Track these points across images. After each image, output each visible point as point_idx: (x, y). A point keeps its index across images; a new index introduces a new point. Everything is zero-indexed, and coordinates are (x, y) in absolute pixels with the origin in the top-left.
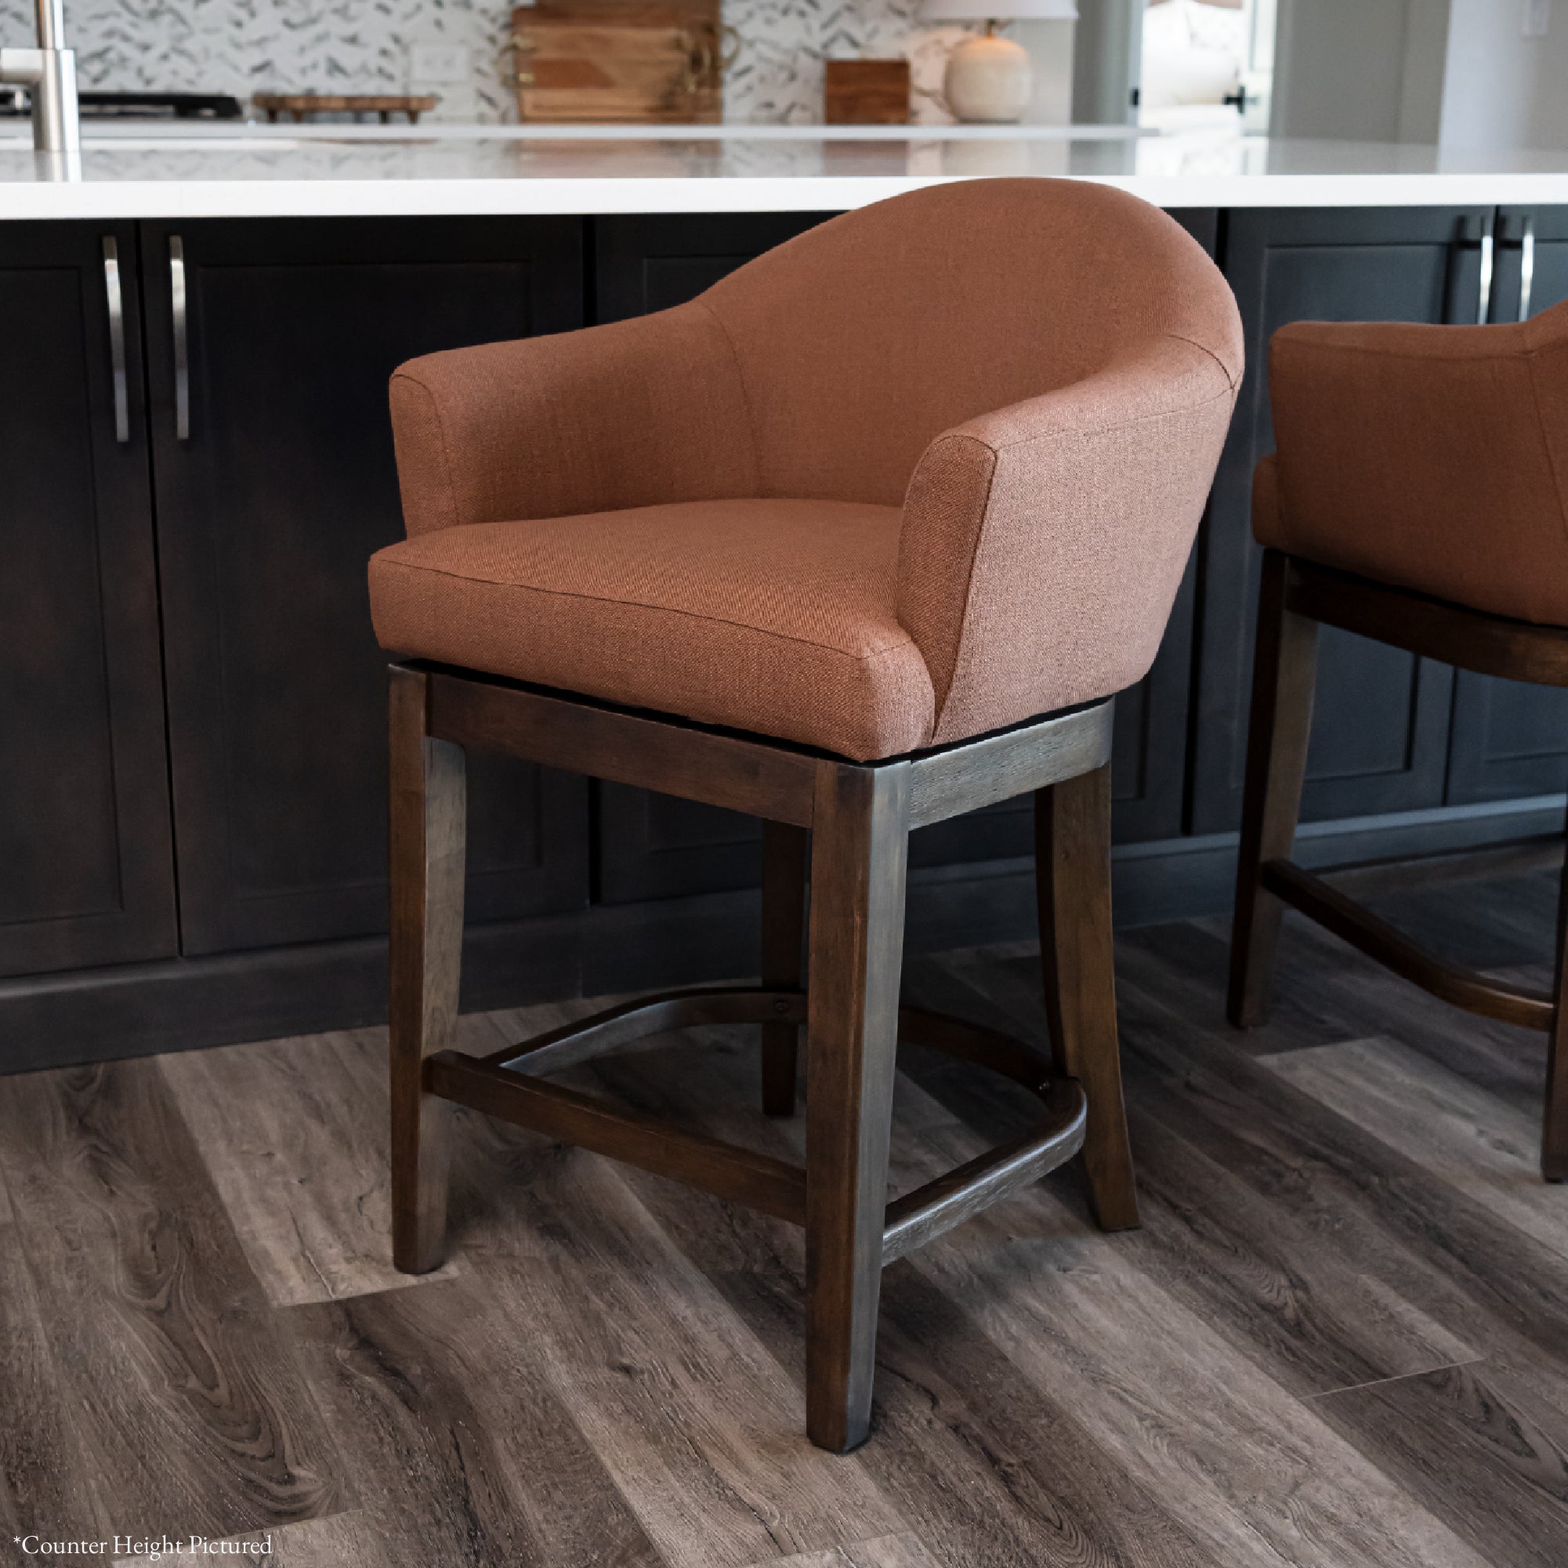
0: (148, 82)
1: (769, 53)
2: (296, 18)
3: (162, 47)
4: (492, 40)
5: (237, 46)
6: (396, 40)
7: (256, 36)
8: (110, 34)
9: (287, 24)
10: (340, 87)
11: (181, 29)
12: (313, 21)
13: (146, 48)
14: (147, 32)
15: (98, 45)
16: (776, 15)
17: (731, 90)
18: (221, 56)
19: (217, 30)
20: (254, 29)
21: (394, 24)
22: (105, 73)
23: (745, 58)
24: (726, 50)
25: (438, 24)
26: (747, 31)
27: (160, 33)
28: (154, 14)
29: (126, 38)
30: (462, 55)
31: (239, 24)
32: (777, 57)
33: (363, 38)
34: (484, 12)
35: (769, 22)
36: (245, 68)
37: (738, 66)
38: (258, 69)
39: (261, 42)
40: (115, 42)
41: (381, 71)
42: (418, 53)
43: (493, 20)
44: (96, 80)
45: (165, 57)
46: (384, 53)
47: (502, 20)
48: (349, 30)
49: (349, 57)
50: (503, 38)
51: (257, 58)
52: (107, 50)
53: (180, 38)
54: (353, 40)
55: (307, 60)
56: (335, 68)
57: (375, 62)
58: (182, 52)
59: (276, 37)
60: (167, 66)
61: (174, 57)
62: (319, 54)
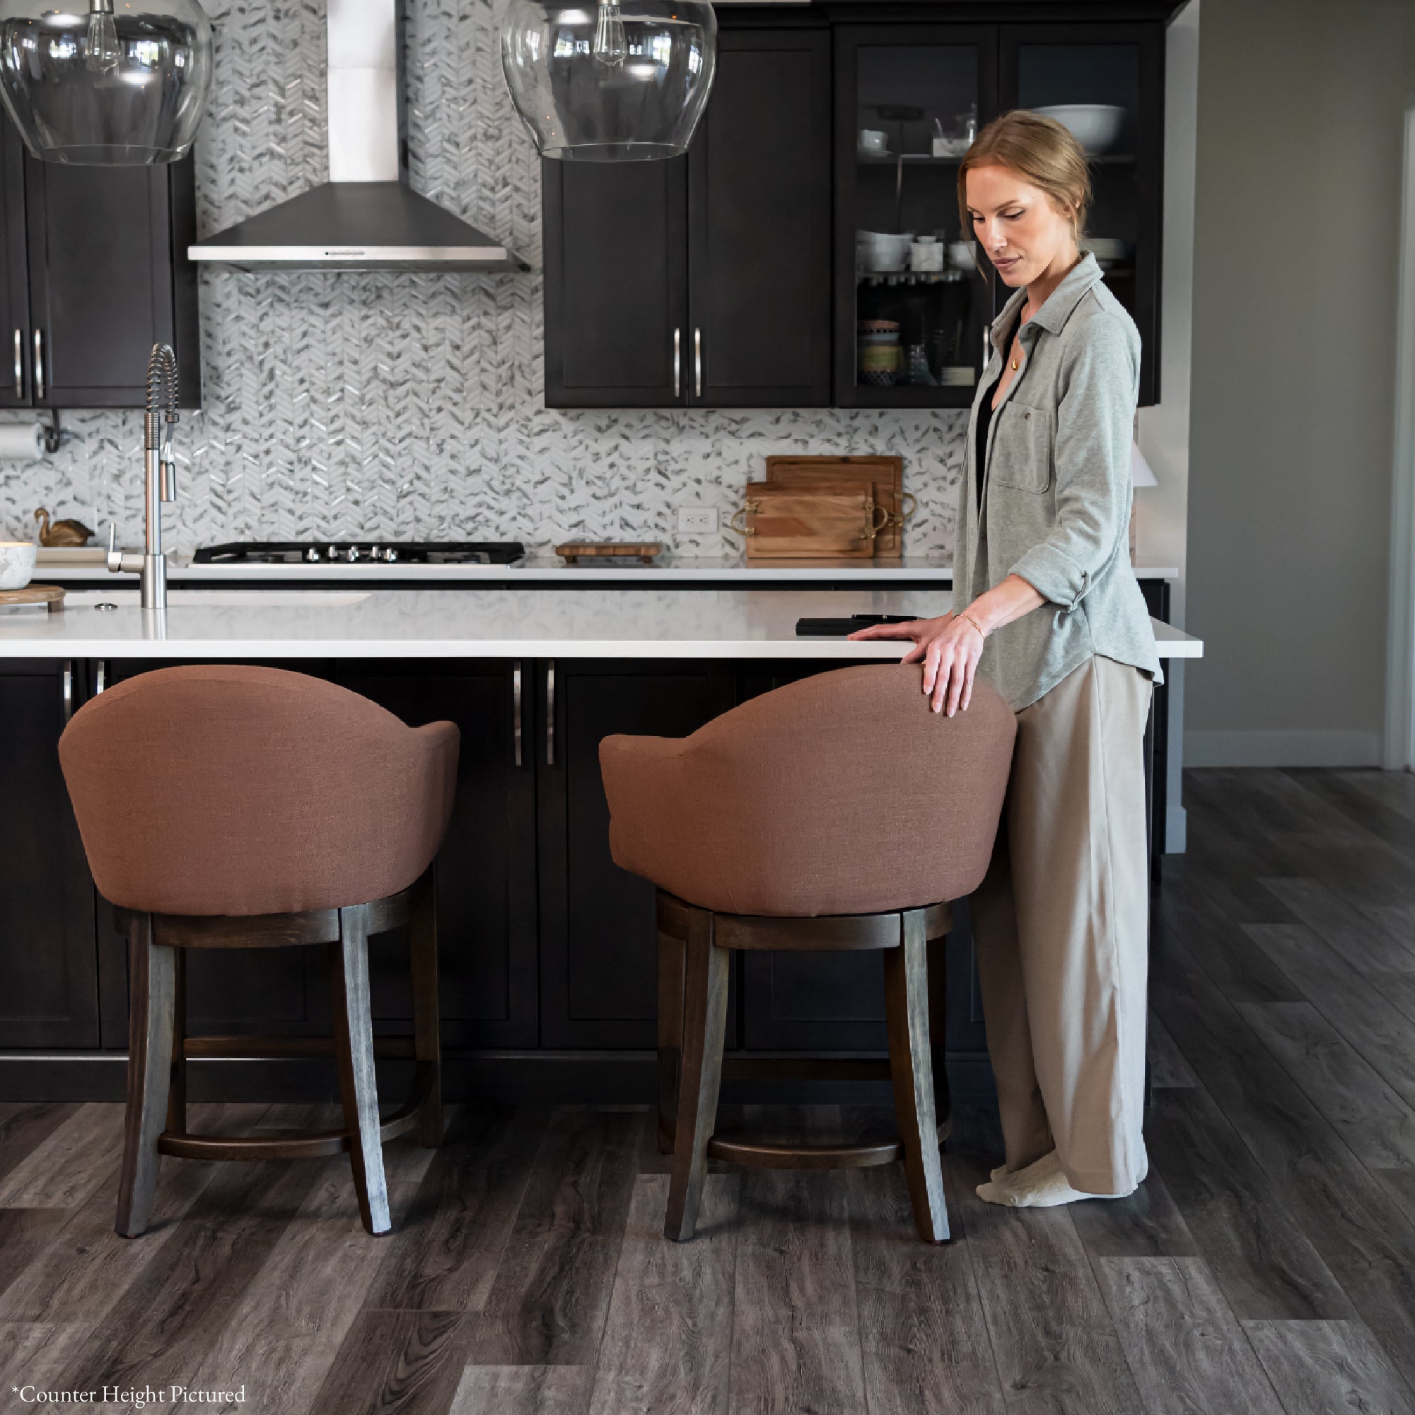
0: (503, 534)
1: (938, 509)
2: (599, 493)
3: (513, 513)
4: (735, 504)
5: (561, 512)
6: (668, 506)
7: (573, 506)
8: (480, 505)
9: (594, 496)
10: (629, 537)
11: (525, 501)
12: (612, 495)
13: (502, 513)
14: (504, 503)
15: (472, 512)
16: (946, 484)
17: (911, 535)
18: (550, 517)
19: (549, 501)
20: (573, 501)
21: (666, 495)
22: (476, 529)
23: (922, 514)
24: (906, 509)
25: (698, 494)
26: (923, 496)
27: (511, 505)
28: (508, 493)
29: (490, 508)
30: (713, 515)
31: (563, 498)
32: (947, 513)
33: (645, 506)
34: (730, 486)
35: (939, 489)
36: (567, 527)
37: (914, 521)
38: (575, 526)
39: (576, 509)
40: (483, 510)
41: (656, 526)
42: (683, 513)
43: (736, 492)
44: (469, 534)
45: (514, 519)
46: (660, 514)
47: (742, 491)
48: (636, 500)
49: (635, 518)
50: (743, 504)
51: (574, 518)
52: (478, 515)
53: (524, 507)
54: (638, 507)
55: (607, 520)
56: (626, 524)
57: (652, 519)
58: (525, 516)
59: (588, 505)
60: (515, 524)
61: (519, 518)
62: (615, 516)
